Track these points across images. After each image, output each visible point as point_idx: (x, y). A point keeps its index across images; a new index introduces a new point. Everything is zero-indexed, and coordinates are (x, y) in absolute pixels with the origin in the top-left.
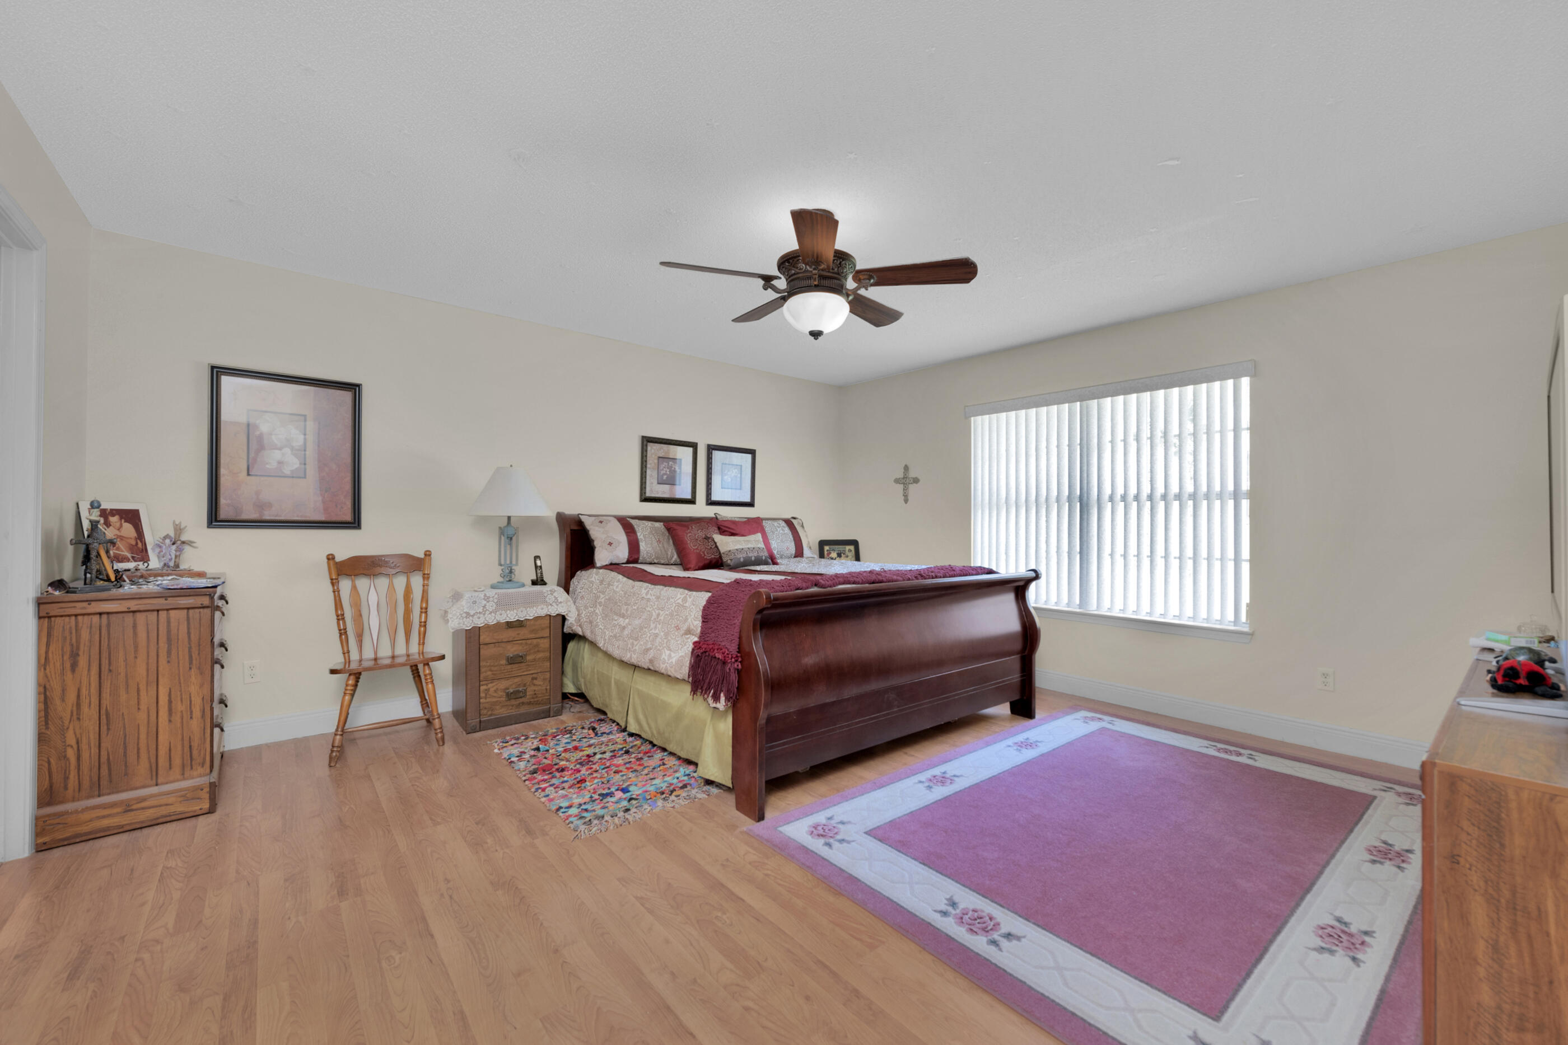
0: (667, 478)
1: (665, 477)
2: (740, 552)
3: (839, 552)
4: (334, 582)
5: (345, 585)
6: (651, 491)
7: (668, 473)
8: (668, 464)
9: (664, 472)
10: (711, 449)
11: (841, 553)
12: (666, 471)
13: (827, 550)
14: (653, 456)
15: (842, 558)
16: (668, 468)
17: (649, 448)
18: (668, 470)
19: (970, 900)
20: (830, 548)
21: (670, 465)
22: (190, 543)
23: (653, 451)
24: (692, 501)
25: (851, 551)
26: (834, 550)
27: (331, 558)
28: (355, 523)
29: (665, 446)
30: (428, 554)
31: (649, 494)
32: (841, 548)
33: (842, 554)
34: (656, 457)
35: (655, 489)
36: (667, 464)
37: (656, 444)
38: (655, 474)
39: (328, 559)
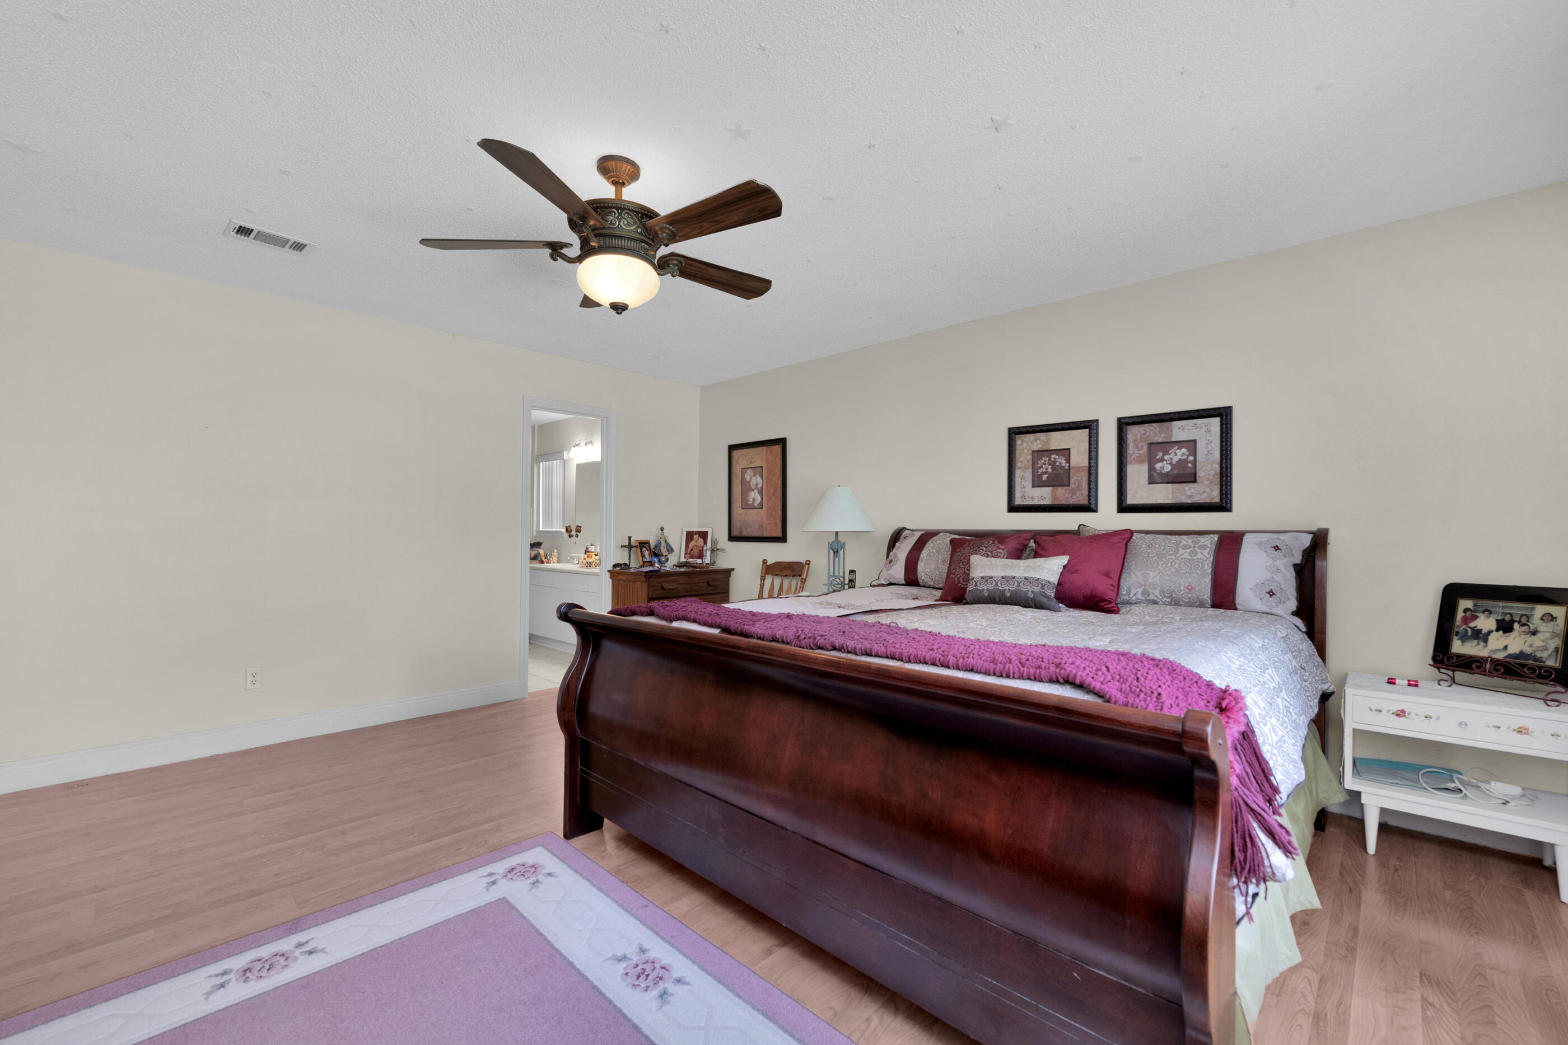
0: (1047, 477)
1: (1045, 477)
2: (1007, 581)
3: (1507, 618)
4: (763, 579)
5: (769, 580)
6: (1023, 497)
7: (1050, 470)
8: (1050, 459)
9: (1044, 470)
10: (1123, 424)
11: (1512, 622)
12: (1047, 469)
13: (1466, 610)
14: (1026, 451)
15: (1513, 634)
16: (1049, 464)
17: (1019, 442)
18: (1050, 467)
19: (302, 967)
20: (1475, 605)
21: (1052, 460)
22: (723, 550)
23: (1025, 444)
24: (1089, 508)
25: (1553, 618)
26: (1488, 612)
27: (765, 562)
28: (782, 539)
29: (1042, 436)
30: (808, 563)
31: (1018, 501)
32: (1517, 608)
33: (1516, 626)
34: (1030, 452)
35: (1029, 493)
36: (1047, 459)
37: (1029, 435)
38: (1029, 474)
39: (763, 562)
